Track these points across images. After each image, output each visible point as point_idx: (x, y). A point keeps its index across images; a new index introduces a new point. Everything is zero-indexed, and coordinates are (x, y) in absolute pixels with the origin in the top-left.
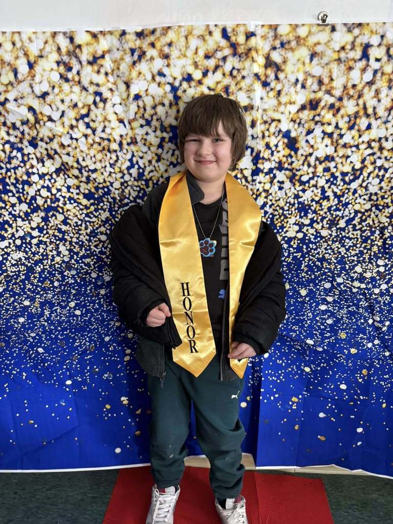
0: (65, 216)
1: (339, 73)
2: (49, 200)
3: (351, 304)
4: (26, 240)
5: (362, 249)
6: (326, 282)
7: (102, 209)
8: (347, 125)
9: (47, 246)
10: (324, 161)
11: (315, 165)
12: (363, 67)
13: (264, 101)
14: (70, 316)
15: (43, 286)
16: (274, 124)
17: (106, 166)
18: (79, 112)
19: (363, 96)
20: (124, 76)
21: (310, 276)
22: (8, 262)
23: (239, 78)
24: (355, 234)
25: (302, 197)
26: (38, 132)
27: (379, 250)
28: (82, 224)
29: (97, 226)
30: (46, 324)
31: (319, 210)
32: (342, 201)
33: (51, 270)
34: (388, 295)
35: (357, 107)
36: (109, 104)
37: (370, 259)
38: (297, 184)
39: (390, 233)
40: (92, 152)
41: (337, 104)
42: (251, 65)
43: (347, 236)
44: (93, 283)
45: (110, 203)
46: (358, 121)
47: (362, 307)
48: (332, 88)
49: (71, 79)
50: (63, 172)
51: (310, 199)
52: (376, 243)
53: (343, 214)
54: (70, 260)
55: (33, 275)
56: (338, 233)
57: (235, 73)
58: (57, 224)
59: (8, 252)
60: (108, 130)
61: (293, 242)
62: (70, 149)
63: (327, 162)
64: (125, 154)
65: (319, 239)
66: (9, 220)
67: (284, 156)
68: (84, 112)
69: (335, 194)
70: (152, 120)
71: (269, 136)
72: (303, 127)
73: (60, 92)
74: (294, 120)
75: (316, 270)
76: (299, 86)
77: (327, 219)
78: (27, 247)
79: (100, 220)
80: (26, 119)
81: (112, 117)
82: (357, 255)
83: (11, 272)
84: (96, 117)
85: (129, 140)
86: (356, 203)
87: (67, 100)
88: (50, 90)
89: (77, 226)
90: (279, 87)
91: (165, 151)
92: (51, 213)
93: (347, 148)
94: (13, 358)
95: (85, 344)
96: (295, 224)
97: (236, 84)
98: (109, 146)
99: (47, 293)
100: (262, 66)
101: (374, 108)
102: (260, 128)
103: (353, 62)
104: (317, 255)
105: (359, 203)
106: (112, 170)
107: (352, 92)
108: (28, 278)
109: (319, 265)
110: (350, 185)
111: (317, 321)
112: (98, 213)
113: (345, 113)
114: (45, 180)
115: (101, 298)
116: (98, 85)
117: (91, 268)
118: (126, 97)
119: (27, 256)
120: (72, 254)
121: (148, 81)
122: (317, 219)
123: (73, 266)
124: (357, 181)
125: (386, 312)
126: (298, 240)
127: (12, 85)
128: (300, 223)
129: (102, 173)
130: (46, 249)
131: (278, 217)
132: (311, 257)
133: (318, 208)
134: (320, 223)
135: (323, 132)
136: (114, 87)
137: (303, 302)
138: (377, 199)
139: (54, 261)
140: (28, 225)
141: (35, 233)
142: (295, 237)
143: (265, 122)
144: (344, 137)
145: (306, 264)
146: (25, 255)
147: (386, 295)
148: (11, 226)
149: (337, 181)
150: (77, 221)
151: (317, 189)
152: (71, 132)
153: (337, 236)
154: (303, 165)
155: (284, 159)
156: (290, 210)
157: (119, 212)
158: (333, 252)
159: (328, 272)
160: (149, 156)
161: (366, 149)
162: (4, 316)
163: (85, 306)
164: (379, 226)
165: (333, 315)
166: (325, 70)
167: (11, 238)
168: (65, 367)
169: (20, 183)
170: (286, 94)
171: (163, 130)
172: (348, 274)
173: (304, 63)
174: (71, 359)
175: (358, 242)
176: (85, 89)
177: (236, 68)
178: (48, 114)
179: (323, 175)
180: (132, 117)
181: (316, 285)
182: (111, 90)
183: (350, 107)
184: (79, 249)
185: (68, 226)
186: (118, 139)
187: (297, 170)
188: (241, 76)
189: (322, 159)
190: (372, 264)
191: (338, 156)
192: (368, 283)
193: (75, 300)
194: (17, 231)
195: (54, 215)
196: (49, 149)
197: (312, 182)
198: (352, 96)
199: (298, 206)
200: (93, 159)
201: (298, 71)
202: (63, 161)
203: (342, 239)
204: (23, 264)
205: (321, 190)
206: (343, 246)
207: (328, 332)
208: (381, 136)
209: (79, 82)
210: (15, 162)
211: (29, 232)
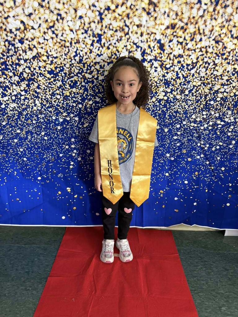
0: (38, 84)
1: (186, 10)
2: (30, 75)
3: (189, 135)
4: (18, 97)
5: (196, 106)
6: (178, 124)
7: (58, 80)
8: (190, 39)
9: (29, 101)
10: (178, 57)
11: (173, 59)
12: (198, 8)
13: (148, 22)
14: (42, 140)
15: (27, 123)
16: (153, 35)
17: (62, 55)
18: (48, 24)
19: (198, 23)
20: (74, 6)
21: (170, 121)
22: (8, 108)
23: (134, 10)
24: (193, 98)
25: (166, 76)
26: (25, 35)
27: (204, 107)
28: (47, 88)
29: (55, 90)
30: (29, 143)
31: (175, 84)
32: (187, 80)
33: (31, 114)
34: (208, 130)
35: (195, 29)
36: (65, 21)
37: (199, 111)
38: (164, 69)
39: (209, 98)
40: (56, 47)
41: (185, 27)
42: (141, 3)
43: (189, 99)
44: (54, 122)
45: (63, 77)
46: (195, 36)
47: (195, 137)
48: (182, 18)
49: (44, 6)
50: (37, 58)
51: (170, 78)
52: (202, 103)
53: (187, 87)
54: (41, 109)
55: (22, 117)
56: (185, 97)
57: (132, 7)
58: (34, 89)
59: (8, 103)
60: (64, 35)
61: (162, 102)
62: (43, 45)
63: (179, 58)
64: (73, 48)
65: (175, 100)
66: (9, 85)
67: (157, 53)
68: (51, 24)
69: (183, 75)
70: (88, 30)
71: (150, 42)
72: (168, 38)
73: (38, 13)
74: (163, 34)
75: (173, 118)
76: (166, 15)
77: (179, 89)
78: (18, 101)
79: (56, 86)
80: (19, 27)
81: (67, 28)
82: (193, 109)
83: (10, 114)
84: (58, 28)
85: (76, 41)
86: (194, 82)
87: (42, 18)
88: (33, 12)
89: (45, 90)
90: (155, 15)
91: (94, 48)
92: (31, 82)
93: (189, 51)
94: (10, 163)
95: (49, 157)
96: (163, 91)
97: (133, 13)
98: (65, 44)
99: (29, 127)
100: (147, 4)
101: (204, 30)
102: (145, 37)
103: (193, 4)
104: (174, 110)
105: (195, 81)
106: (66, 57)
107: (193, 21)
108: (19, 118)
109: (175, 115)
110: (190, 71)
111: (172, 145)
112: (55, 82)
113: (189, 32)
114: (27, 63)
115: (58, 131)
116: (59, 10)
117: (52, 114)
118: (75, 17)
119: (18, 106)
120: (42, 105)
121: (87, 9)
122: (174, 89)
123: (43, 112)
124: (194, 69)
125: (207, 139)
126: (165, 100)
127: (12, 8)
128: (166, 91)
129: (60, 59)
130: (28, 102)
131: (154, 87)
132: (171, 111)
133: (175, 83)
134: (176, 91)
135: (178, 41)
136: (68, 11)
137: (166, 135)
138: (204, 80)
139: (33, 109)
140: (19, 88)
141: (23, 93)
142: (163, 99)
143: (148, 34)
144: (188, 45)
145: (168, 114)
146: (17, 105)
147: (207, 130)
148: (9, 89)
149: (184, 69)
150: (45, 87)
151: (174, 72)
152: (44, 35)
153: (185, 99)
154: (167, 59)
155: (158, 55)
156: (160, 83)
157: (67, 82)
158: (182, 107)
159: (179, 119)
160: (86, 50)
161: (199, 52)
162: (6, 138)
163: (49, 135)
164: (204, 94)
165: (180, 141)
166: (179, 8)
167: (10, 96)
168: (38, 169)
169: (14, 64)
170: (159, 19)
171: (94, 36)
172: (188, 119)
173: (169, 3)
174: (41, 165)
175: (194, 103)
176: (52, 12)
177: (133, 4)
178: (32, 25)
179: (177, 65)
180: (77, 28)
181: (173, 126)
182: (66, 13)
183: (191, 29)
184: (46, 103)
185: (40, 89)
186: (70, 40)
187: (164, 62)
188: (135, 9)
189: (177, 56)
190: (200, 114)
191: (185, 55)
192: (198, 124)
193: (44, 131)
194: (13, 91)
195: (32, 83)
196: (31, 45)
197: (172, 69)
198: (193, 23)
199: (164, 82)
200: (56, 51)
201: (166, 7)
202: (38, 52)
203: (187, 100)
204: (17, 110)
205: (176, 73)
206: (187, 104)
207: (177, 150)
208: (207, 45)
209: (49, 8)
210: (11, 53)
211: (19, 93)
